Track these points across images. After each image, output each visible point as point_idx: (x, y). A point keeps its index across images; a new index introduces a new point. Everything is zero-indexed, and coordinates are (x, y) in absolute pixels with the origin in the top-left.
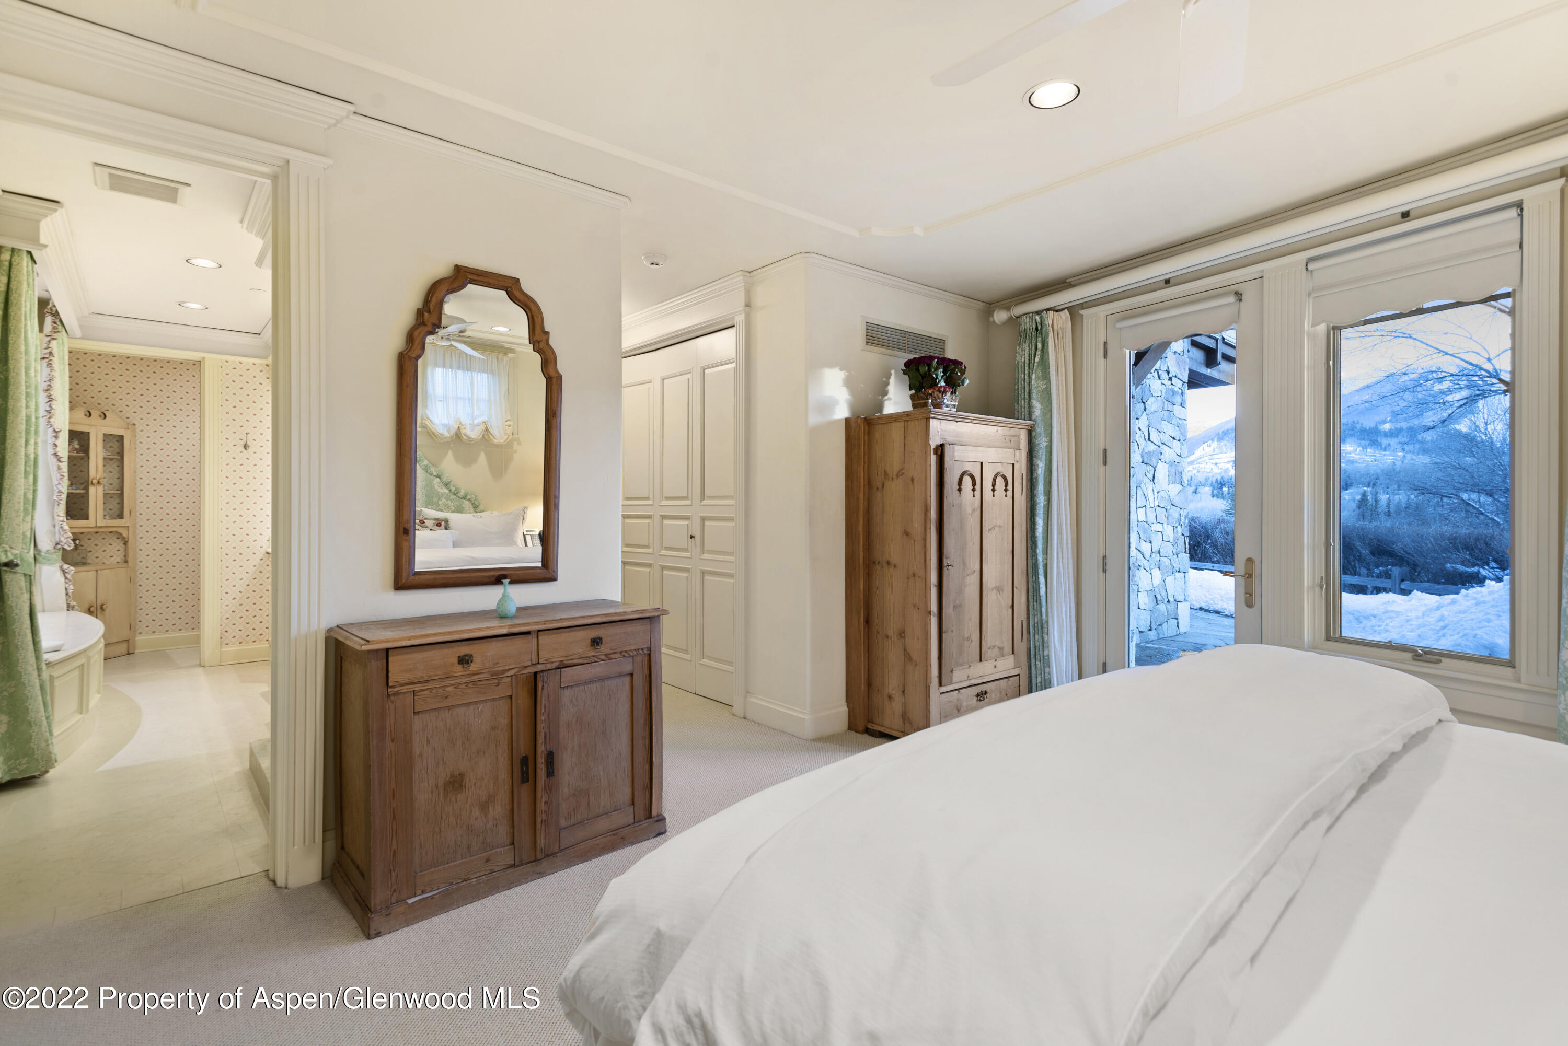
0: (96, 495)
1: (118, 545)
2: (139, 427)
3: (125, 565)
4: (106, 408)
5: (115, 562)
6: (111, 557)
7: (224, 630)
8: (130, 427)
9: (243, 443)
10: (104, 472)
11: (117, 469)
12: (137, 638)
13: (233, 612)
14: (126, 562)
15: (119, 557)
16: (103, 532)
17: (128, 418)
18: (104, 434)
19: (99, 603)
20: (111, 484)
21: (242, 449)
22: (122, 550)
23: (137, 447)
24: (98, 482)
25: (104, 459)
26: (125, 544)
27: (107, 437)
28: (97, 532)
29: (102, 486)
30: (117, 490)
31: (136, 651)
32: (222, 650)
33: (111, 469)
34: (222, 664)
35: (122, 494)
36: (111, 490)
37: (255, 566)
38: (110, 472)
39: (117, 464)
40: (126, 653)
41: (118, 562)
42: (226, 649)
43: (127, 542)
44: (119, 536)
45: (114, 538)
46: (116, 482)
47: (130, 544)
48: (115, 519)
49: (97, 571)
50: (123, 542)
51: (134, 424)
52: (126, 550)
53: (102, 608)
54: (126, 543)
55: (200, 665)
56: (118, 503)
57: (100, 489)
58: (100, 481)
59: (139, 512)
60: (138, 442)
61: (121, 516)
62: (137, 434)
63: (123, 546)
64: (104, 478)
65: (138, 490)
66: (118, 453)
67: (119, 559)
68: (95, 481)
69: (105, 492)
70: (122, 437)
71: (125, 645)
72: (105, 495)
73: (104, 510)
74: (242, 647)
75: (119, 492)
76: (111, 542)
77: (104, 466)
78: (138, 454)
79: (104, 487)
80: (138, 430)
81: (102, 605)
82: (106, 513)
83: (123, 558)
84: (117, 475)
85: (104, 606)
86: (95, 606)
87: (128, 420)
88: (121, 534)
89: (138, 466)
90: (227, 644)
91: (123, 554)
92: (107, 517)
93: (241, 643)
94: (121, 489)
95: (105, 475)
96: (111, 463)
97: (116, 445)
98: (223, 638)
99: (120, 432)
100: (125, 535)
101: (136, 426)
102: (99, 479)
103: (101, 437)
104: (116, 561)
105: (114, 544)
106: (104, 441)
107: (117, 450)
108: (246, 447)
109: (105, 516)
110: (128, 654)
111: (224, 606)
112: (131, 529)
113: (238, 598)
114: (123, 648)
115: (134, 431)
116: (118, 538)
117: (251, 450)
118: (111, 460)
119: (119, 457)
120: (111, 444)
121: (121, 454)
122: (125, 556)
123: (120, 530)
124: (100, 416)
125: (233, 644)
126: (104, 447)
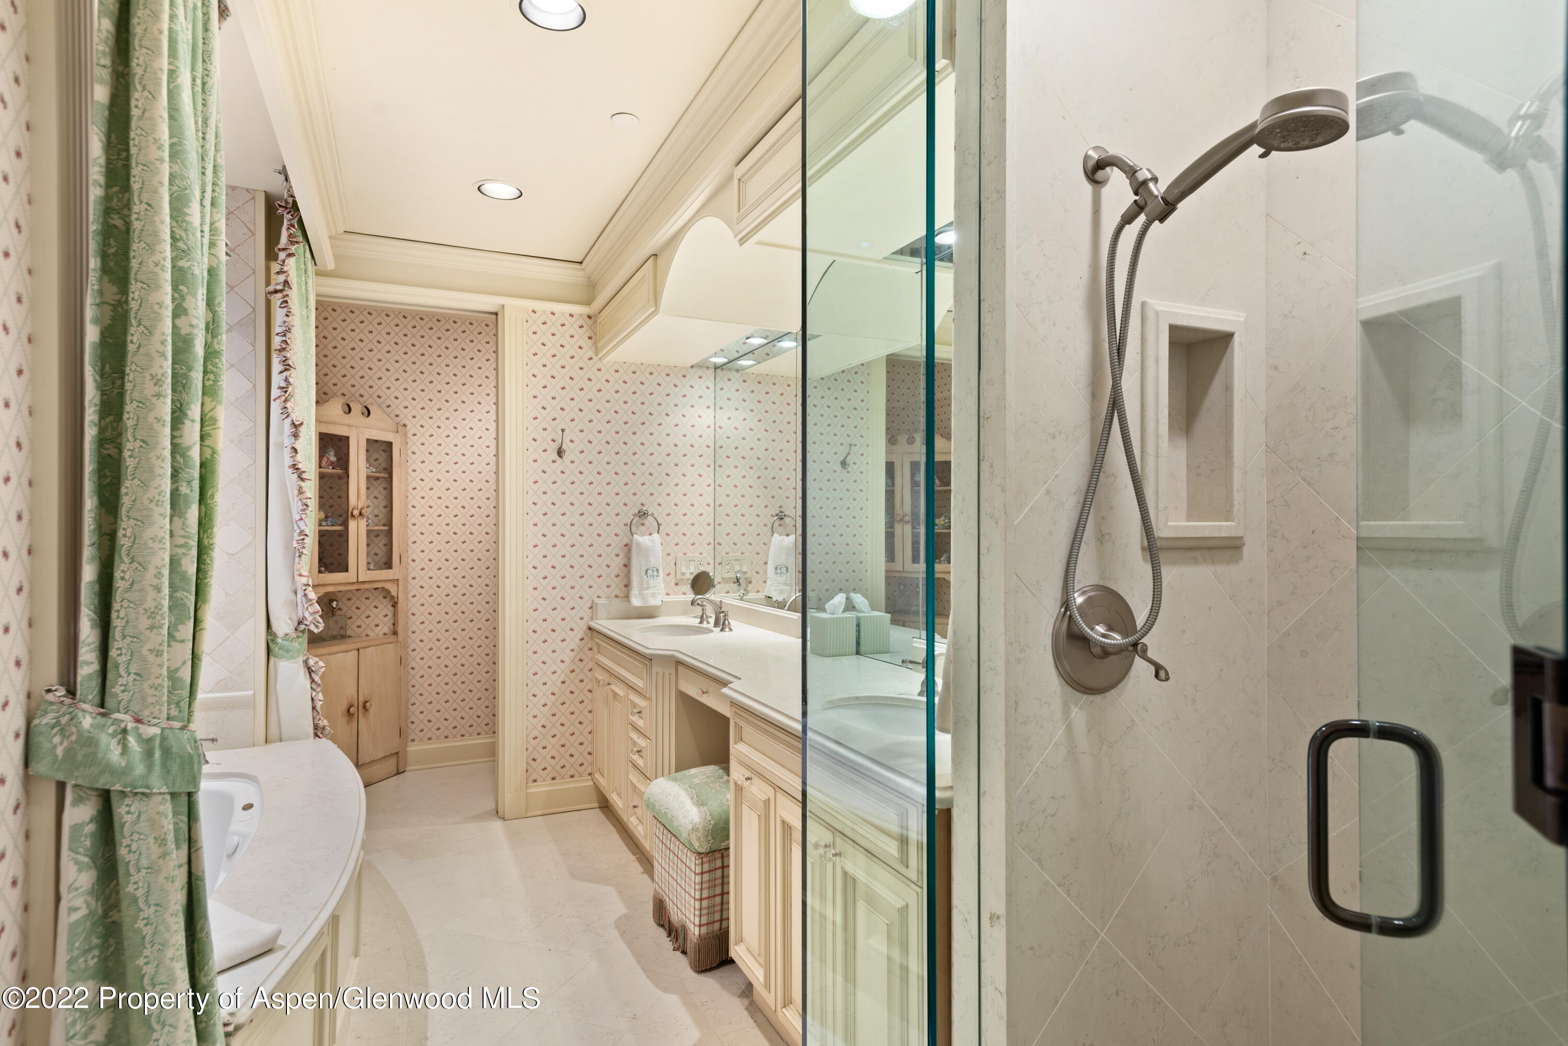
0: (357, 531)
1: (385, 608)
2: (411, 430)
3: (393, 638)
4: (371, 400)
5: (381, 633)
6: (377, 626)
7: (531, 758)
8: (400, 429)
9: (556, 446)
10: (368, 497)
11: (384, 493)
12: (409, 749)
13: (544, 726)
14: (395, 633)
15: (385, 628)
16: (367, 589)
17: (397, 416)
18: (368, 440)
19: (361, 699)
20: (376, 516)
21: (556, 457)
22: (390, 615)
23: (409, 459)
24: (361, 514)
25: (368, 477)
26: (393, 606)
27: (372, 444)
28: (360, 590)
29: (365, 519)
30: (384, 525)
31: (408, 768)
32: (530, 791)
33: (376, 493)
34: (529, 814)
35: (390, 531)
36: (377, 525)
37: (572, 650)
38: (376, 498)
39: (384, 485)
40: (396, 772)
41: (385, 634)
42: (534, 789)
43: (397, 603)
44: (387, 594)
45: (380, 598)
46: (382, 512)
47: (400, 606)
48: (381, 569)
49: (358, 650)
50: (391, 604)
51: (405, 425)
52: (395, 615)
53: (364, 707)
54: (395, 605)
55: (497, 814)
56: (385, 545)
57: (363, 523)
58: (364, 511)
59: (411, 558)
60: (410, 452)
61: (388, 565)
62: (409, 440)
63: (392, 609)
64: (368, 507)
65: (410, 525)
66: (385, 469)
67: (386, 630)
68: (356, 512)
69: (370, 528)
70: (390, 444)
71: (393, 760)
72: (369, 532)
73: (368, 555)
74: (557, 786)
75: (386, 528)
76: (376, 603)
77: (368, 488)
78: (410, 471)
79: (367, 521)
80: (410, 434)
81: (366, 702)
82: (370, 560)
83: (391, 627)
84: (383, 503)
85: (368, 704)
86: (356, 704)
87: (397, 419)
88: (389, 592)
89: (410, 488)
90: (535, 781)
91: (392, 621)
92: (372, 567)
93: (553, 779)
94: (389, 523)
95: (369, 503)
96: (376, 483)
97: (382, 456)
98: (530, 770)
99: (388, 437)
100: (394, 593)
101: (408, 428)
102: (362, 509)
103: (363, 444)
104: (383, 632)
105: (380, 607)
106: (367, 451)
107: (384, 465)
108: (560, 453)
109: (368, 563)
110: (398, 773)
111: (530, 717)
112: (401, 583)
113: (549, 704)
114: (390, 765)
115: (405, 435)
116: (385, 597)
117: (567, 457)
118: (377, 479)
119: (386, 475)
120: (376, 456)
121: (389, 470)
122: (394, 624)
123: (388, 586)
124: (363, 414)
125: (544, 780)
126: (368, 460)
